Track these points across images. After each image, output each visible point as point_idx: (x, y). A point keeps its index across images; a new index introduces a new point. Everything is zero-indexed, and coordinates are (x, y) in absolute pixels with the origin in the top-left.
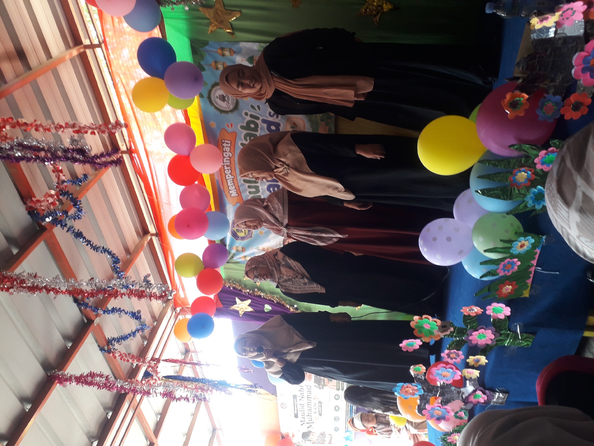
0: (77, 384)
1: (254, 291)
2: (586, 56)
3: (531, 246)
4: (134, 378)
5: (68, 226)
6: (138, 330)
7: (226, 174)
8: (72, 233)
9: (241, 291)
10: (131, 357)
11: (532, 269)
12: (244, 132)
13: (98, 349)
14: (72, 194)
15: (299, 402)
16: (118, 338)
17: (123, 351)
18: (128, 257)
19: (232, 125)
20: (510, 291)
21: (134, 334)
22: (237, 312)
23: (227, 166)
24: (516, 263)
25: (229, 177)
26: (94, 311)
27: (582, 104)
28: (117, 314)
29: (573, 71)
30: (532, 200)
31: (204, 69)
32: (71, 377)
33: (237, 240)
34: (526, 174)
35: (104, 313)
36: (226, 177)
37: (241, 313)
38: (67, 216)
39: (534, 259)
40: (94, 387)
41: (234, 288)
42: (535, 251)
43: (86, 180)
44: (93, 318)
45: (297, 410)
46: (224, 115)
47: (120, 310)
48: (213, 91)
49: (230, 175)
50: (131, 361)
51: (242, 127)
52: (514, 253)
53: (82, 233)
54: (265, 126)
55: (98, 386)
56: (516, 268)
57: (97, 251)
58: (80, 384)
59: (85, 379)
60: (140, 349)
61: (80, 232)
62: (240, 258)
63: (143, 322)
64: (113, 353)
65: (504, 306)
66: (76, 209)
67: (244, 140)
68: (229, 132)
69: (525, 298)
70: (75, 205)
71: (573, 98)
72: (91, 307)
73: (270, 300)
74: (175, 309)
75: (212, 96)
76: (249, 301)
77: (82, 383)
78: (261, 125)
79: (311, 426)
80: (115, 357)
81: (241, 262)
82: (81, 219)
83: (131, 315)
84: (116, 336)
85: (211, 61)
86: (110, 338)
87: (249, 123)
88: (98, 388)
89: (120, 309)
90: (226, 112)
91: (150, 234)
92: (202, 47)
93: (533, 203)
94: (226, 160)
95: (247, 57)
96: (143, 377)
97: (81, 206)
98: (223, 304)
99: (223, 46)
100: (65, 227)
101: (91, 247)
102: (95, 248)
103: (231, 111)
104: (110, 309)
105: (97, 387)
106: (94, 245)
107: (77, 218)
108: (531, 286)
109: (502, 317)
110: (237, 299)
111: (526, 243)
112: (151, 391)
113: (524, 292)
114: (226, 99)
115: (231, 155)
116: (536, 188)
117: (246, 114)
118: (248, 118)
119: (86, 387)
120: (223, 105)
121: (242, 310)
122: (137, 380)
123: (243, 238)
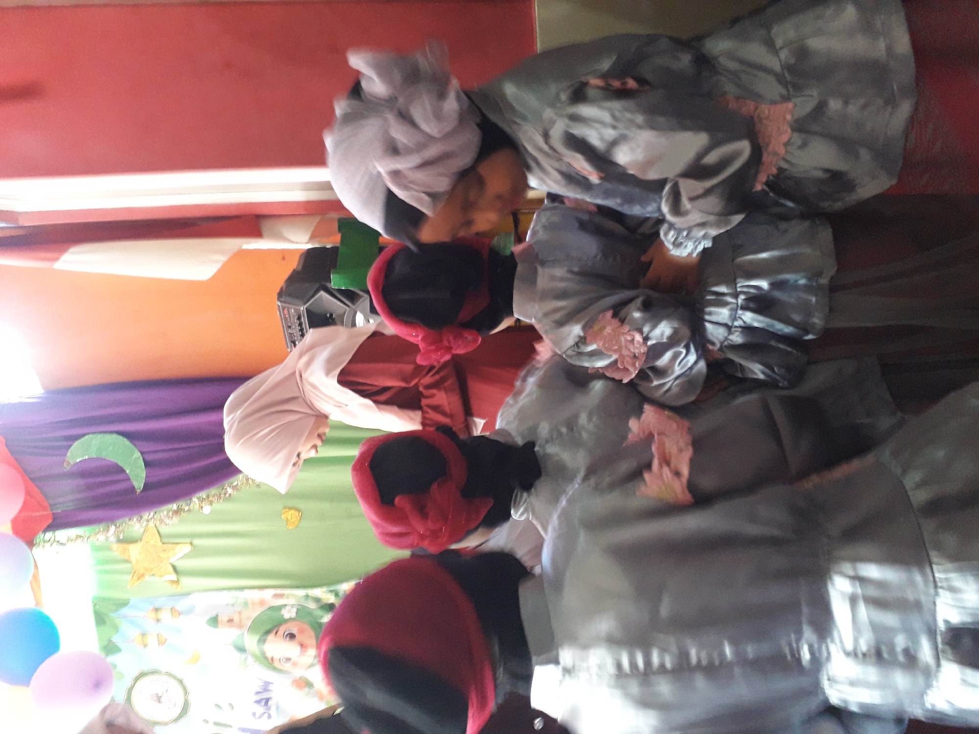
31: (117, 651)
75: (133, 699)
85: (134, 633)
92: (115, 611)
95: (206, 618)
99: (157, 606)
103: (176, 720)
114: (163, 699)
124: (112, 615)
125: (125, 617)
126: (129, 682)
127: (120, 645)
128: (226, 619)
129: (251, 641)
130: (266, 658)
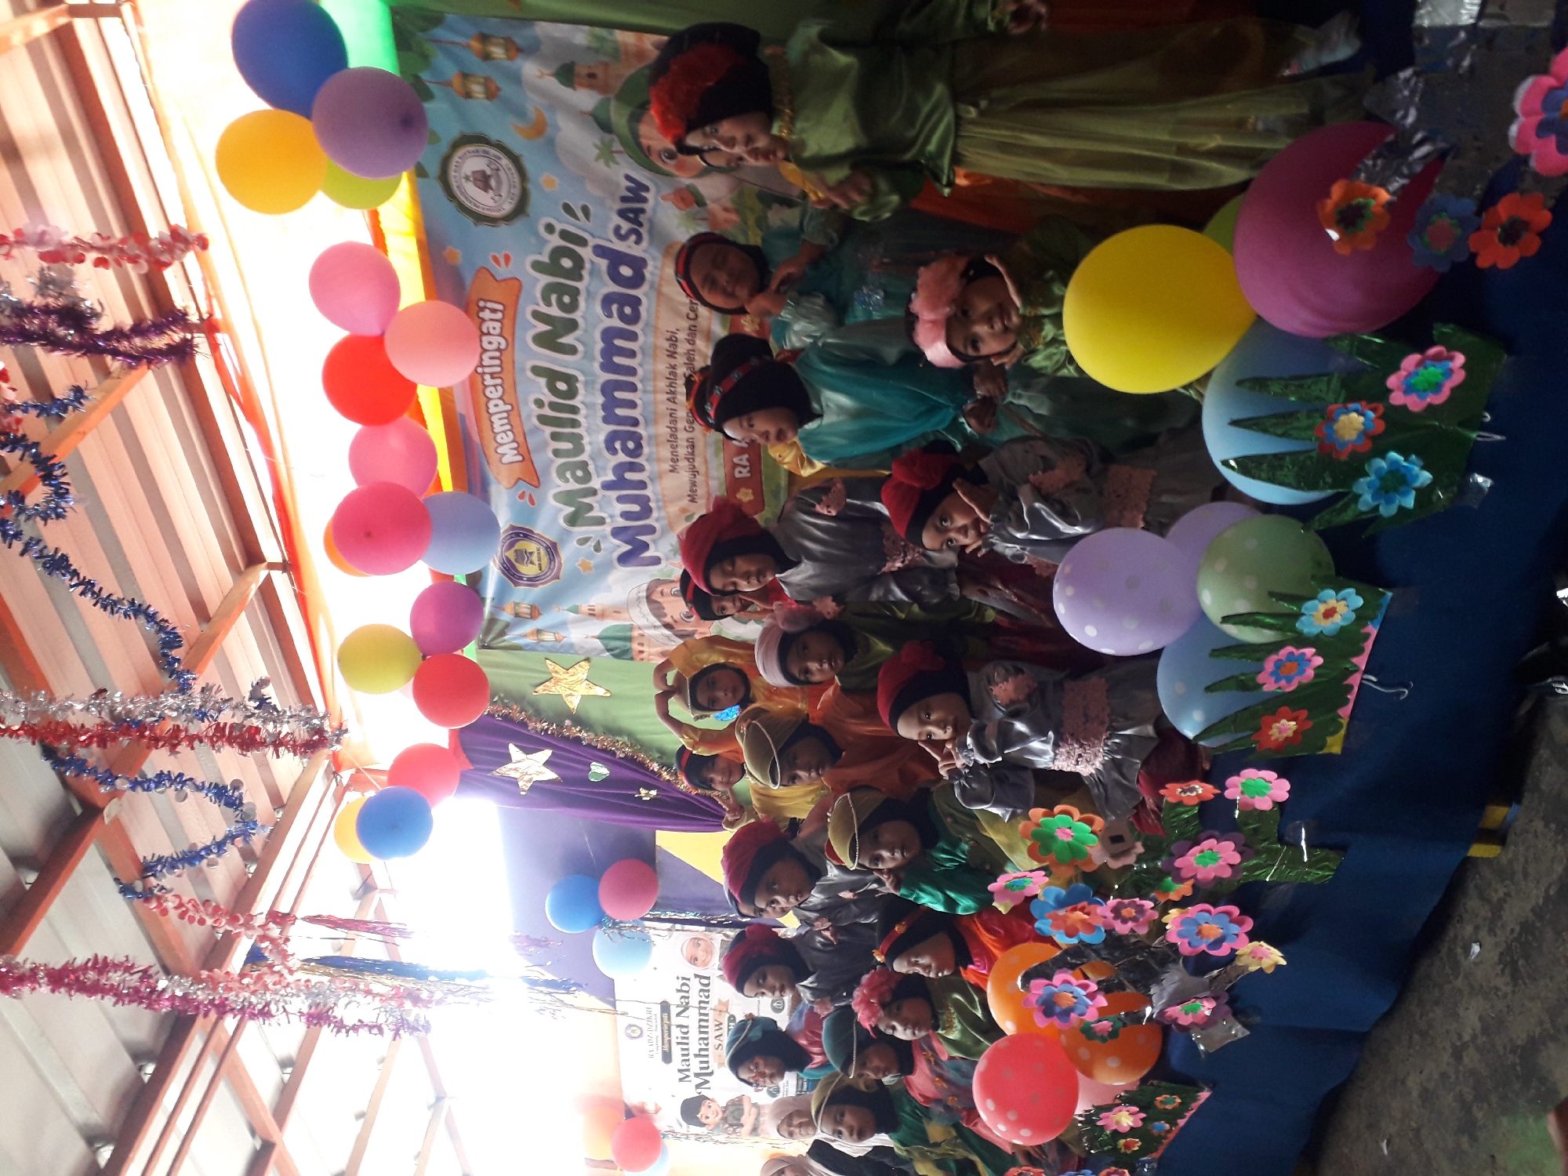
0: (53, 991)
1: (561, 726)
2: (1552, 89)
3: (1353, 616)
4: (220, 967)
5: (25, 538)
6: (231, 837)
7: (489, 399)
8: (37, 558)
9: (523, 724)
10: (210, 910)
11: (1355, 680)
12: (545, 279)
13: (114, 888)
14: (36, 445)
15: (675, 1021)
16: (172, 858)
17: (189, 893)
18: (205, 626)
19: (507, 258)
20: (1290, 733)
21: (220, 846)
22: (514, 782)
23: (493, 375)
24: (1310, 660)
25: (497, 407)
26: (103, 782)
27: (1525, 225)
28: (171, 792)
29: (1514, 130)
30: (1371, 491)
31: (428, 96)
32: (34, 971)
33: (516, 584)
34: (1362, 419)
35: (133, 788)
36: (488, 408)
37: (524, 785)
38: (22, 510)
39: (1361, 651)
40: (103, 998)
41: (506, 718)
42: (1362, 631)
43: (81, 403)
44: (100, 804)
45: (670, 1041)
46: (483, 229)
47: (180, 780)
48: (456, 158)
49: (500, 402)
50: (209, 922)
51: (538, 266)
52: (1306, 630)
53: (67, 560)
54: (603, 263)
55: (115, 995)
56: (1310, 673)
57: (112, 612)
58: (62, 990)
59: (77, 978)
60: (235, 885)
61: (63, 555)
62: (525, 636)
63: (248, 816)
64: (159, 898)
65: (1271, 775)
66: (49, 490)
67: (541, 302)
68: (498, 278)
69: (1331, 755)
70: (48, 477)
71: (1504, 209)
72: (94, 771)
73: (605, 751)
74: (335, 773)
75: (452, 173)
76: (547, 754)
77: (69, 987)
78: (592, 262)
79: (707, 1082)
80: (165, 912)
81: (527, 645)
82: (64, 517)
83: (215, 794)
84: (167, 851)
85: (451, 71)
86: (149, 858)
87: (557, 253)
88: (116, 1003)
89: (181, 775)
90: (492, 221)
91: (265, 564)
92: (423, 30)
93: (1374, 497)
94: (491, 358)
95: (556, 65)
96: (246, 963)
97: (62, 480)
98: (472, 761)
99: (485, 31)
100: (14, 541)
101: (94, 601)
102: (109, 604)
103: (508, 218)
104: (150, 775)
105: (114, 1000)
106: (104, 595)
107: (53, 516)
108: (1349, 724)
109: (1264, 804)
110: (513, 749)
111: (1341, 607)
112: (273, 1007)
113: (1329, 740)
114: (493, 183)
115: (503, 346)
116: (1383, 457)
117: (550, 228)
118: (555, 241)
119: (80, 999)
120: (482, 200)
121: (527, 778)
122: (228, 973)
123: (533, 581)
124: (420, 34)
125: (437, 41)
126: (444, 147)
127: (433, 88)
128: (584, 71)
129: (619, 117)
130: (639, 145)
